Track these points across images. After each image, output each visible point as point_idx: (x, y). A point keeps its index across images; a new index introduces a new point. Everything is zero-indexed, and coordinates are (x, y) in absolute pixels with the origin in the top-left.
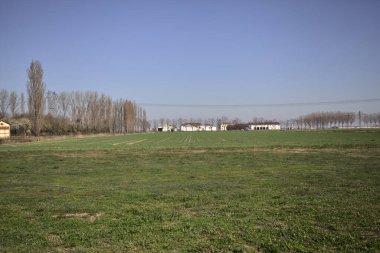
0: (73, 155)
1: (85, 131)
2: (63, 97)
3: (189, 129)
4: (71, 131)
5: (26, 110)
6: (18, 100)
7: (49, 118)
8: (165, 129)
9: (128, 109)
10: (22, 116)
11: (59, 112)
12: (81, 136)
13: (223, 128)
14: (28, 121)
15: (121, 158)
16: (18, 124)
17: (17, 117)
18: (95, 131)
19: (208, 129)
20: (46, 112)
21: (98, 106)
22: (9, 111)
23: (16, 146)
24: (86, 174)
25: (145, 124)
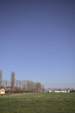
0: (23, 100)
1: (26, 92)
2: (20, 82)
3: (58, 92)
4: (22, 92)
5: (10, 85)
6: (8, 83)
7: (16, 88)
8: (50, 92)
9: (39, 85)
10: (9, 87)
11: (19, 86)
12: (25, 94)
13: (69, 91)
14: (10, 89)
15: (37, 101)
16: (7, 89)
17: (7, 88)
18: (29, 92)
19: (63, 92)
20: (15, 86)
21: (30, 84)
22: (5, 86)
23: (6, 96)
24: (27, 107)
25: (44, 90)
